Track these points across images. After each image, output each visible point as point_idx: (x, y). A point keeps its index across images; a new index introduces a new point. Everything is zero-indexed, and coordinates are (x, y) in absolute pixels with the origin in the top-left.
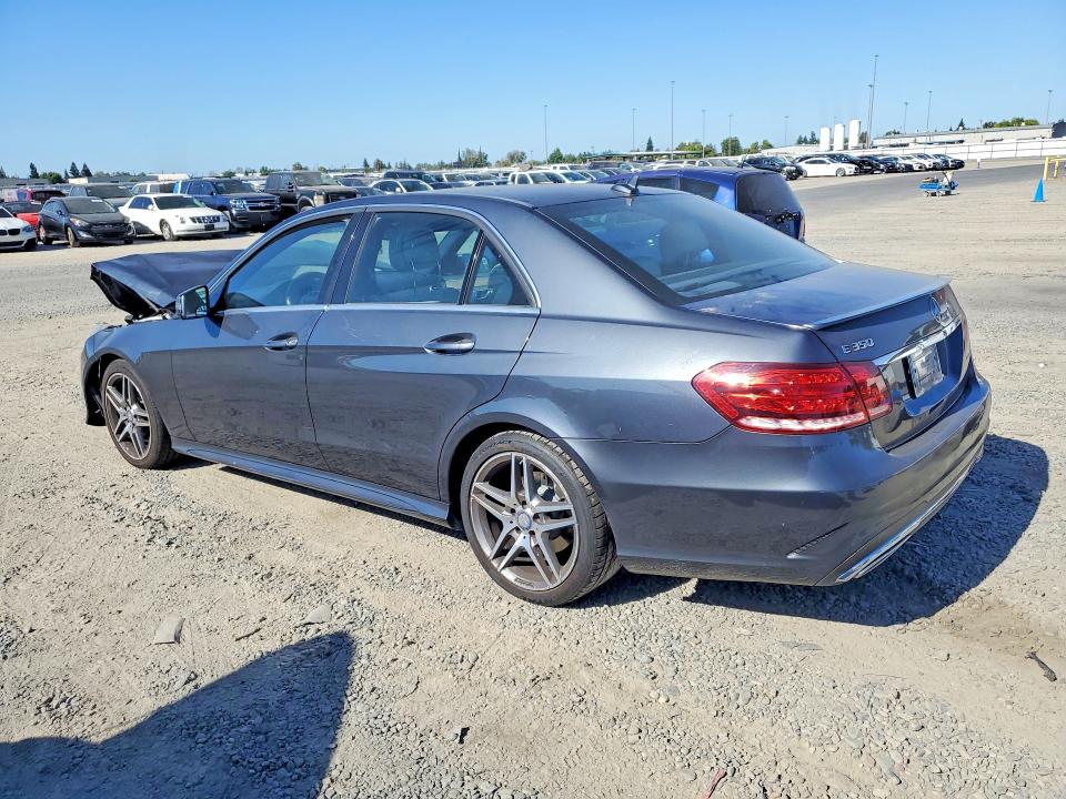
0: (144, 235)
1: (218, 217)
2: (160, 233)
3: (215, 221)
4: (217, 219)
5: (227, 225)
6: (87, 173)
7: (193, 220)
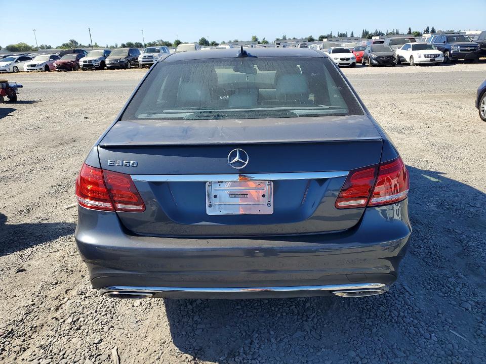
0: (401, 62)
1: (439, 55)
2: (409, 62)
3: (436, 57)
4: (438, 56)
5: (443, 59)
6: (433, 31)
7: (425, 56)
